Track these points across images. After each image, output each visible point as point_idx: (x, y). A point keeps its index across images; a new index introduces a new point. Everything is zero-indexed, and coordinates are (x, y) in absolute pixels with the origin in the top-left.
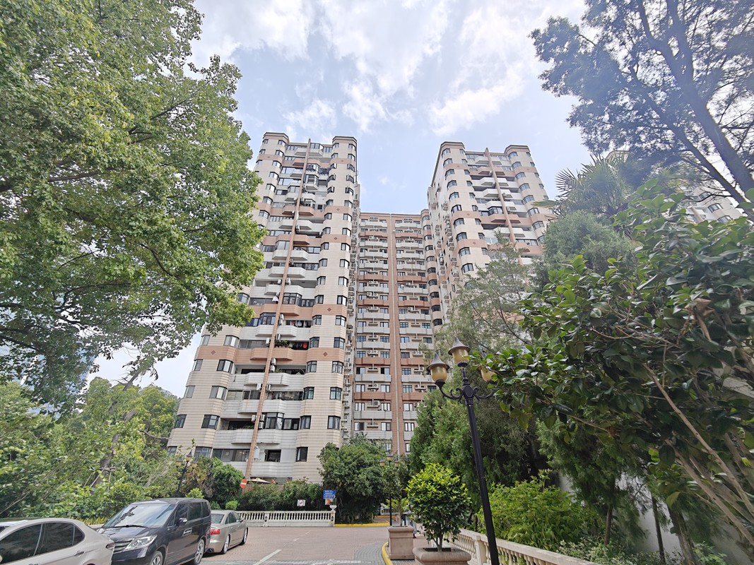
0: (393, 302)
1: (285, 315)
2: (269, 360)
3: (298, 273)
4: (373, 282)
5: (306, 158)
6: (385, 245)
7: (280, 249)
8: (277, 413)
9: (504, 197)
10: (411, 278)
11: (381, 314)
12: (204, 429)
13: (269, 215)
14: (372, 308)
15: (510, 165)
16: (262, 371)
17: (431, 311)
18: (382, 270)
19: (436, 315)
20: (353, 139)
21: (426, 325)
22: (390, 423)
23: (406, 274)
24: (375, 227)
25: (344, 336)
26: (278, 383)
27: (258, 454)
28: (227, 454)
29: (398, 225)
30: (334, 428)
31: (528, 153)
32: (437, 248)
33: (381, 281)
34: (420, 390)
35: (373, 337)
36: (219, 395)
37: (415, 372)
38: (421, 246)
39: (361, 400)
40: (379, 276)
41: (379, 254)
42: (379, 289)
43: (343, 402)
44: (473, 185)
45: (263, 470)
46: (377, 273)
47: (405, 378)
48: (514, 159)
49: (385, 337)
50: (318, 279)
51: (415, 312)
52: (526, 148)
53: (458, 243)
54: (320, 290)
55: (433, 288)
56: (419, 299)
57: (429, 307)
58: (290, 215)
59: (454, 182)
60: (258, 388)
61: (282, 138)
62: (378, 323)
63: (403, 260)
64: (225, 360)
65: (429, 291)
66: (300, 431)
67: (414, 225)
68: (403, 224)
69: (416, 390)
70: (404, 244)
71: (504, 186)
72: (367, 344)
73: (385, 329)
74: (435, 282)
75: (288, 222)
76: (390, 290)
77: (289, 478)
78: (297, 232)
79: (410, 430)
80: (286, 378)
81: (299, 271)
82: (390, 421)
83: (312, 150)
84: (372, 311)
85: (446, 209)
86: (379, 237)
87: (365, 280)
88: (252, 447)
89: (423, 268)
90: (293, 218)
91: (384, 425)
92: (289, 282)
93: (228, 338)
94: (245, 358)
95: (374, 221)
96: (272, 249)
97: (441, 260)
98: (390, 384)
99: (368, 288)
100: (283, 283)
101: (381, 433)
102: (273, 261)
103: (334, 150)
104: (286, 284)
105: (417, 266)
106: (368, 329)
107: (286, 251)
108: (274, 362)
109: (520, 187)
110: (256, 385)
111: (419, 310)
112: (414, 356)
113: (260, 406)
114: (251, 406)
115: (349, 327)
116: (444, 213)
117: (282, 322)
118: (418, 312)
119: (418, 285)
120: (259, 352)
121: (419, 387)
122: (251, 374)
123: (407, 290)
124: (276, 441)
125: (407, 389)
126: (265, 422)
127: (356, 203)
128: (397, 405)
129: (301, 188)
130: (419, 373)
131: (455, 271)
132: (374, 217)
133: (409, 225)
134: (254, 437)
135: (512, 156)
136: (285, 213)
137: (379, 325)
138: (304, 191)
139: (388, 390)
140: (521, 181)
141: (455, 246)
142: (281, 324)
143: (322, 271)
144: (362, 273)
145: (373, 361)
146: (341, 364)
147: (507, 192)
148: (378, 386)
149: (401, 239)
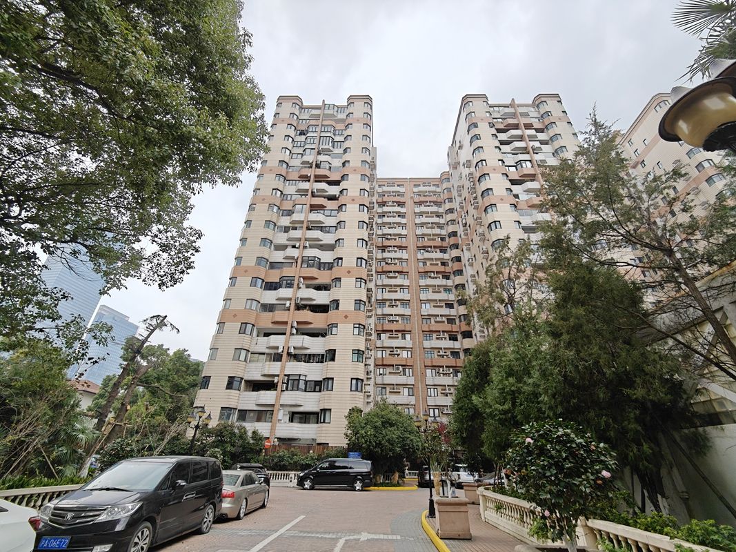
0: (412, 268)
1: (305, 278)
2: (290, 323)
3: (316, 237)
4: (391, 249)
5: (321, 120)
6: (403, 210)
7: (298, 212)
8: (300, 375)
9: (533, 150)
10: (431, 243)
11: (400, 281)
12: (228, 390)
13: (285, 179)
14: (391, 275)
15: (539, 116)
16: (284, 334)
17: (452, 276)
18: (400, 236)
19: (458, 280)
20: (368, 97)
21: (447, 290)
22: (412, 388)
23: (426, 239)
24: (393, 192)
25: (365, 299)
26: (300, 345)
27: (282, 415)
28: (252, 415)
29: (416, 190)
30: (357, 390)
31: (560, 101)
32: (458, 210)
33: (400, 247)
34: (443, 356)
35: (393, 303)
36: (242, 358)
37: (437, 338)
38: (441, 210)
39: (383, 365)
40: (398, 242)
41: (398, 220)
42: (399, 254)
43: (365, 365)
44: (499, 139)
45: (288, 431)
46: (395, 240)
47: (427, 344)
48: (544, 108)
49: (405, 303)
50: (336, 241)
51: (436, 278)
52: (557, 96)
53: (482, 200)
54: (338, 252)
55: (455, 253)
56: (440, 264)
57: (450, 273)
58: (306, 178)
59: (477, 137)
60: (280, 351)
61: (296, 101)
62: (398, 289)
63: (422, 225)
64: (246, 323)
65: (450, 255)
66: (322, 393)
67: (433, 188)
68: (422, 188)
69: (438, 355)
70: (423, 208)
71: (532, 138)
72: (387, 310)
73: (405, 295)
74: (456, 246)
75: (305, 185)
76: (410, 255)
77: (313, 439)
78: (313, 195)
79: (432, 395)
80: (307, 341)
81: (316, 234)
82: (412, 387)
83: (327, 112)
84: (391, 278)
85: (469, 167)
86: (397, 202)
87: (383, 246)
88: (275, 409)
89: (443, 232)
90: (309, 181)
91: (406, 390)
92: (307, 245)
93: (249, 302)
94: (266, 320)
95: (391, 186)
96: (290, 213)
97: (464, 221)
98: (411, 349)
99: (386, 255)
100: (302, 247)
101: (404, 397)
102: (290, 225)
103: (350, 110)
104: (305, 247)
105: (437, 231)
106: (387, 296)
107: (303, 215)
108: (295, 324)
109: (551, 139)
110: (277, 348)
111: (441, 276)
112: (436, 322)
113: (283, 368)
114: (274, 368)
115: (369, 290)
116: (466, 171)
117: (301, 285)
118: (439, 277)
119: (438, 250)
120: (280, 315)
121: (442, 353)
122: (272, 336)
123: (427, 255)
124: (299, 403)
125: (429, 355)
126: (287, 384)
127: (373, 166)
128: (419, 370)
129: (316, 150)
130: (442, 338)
131: (481, 230)
132: (392, 182)
133: (427, 189)
134: (278, 398)
135: (541, 106)
136: (301, 177)
137: (399, 291)
138: (319, 153)
139: (410, 356)
140: (552, 132)
141: (480, 204)
142: (300, 288)
143: (341, 233)
144: (380, 240)
145: (393, 327)
146: (362, 327)
147: (537, 144)
148: (399, 351)
149: (420, 203)
